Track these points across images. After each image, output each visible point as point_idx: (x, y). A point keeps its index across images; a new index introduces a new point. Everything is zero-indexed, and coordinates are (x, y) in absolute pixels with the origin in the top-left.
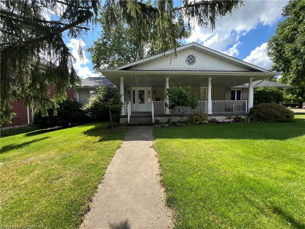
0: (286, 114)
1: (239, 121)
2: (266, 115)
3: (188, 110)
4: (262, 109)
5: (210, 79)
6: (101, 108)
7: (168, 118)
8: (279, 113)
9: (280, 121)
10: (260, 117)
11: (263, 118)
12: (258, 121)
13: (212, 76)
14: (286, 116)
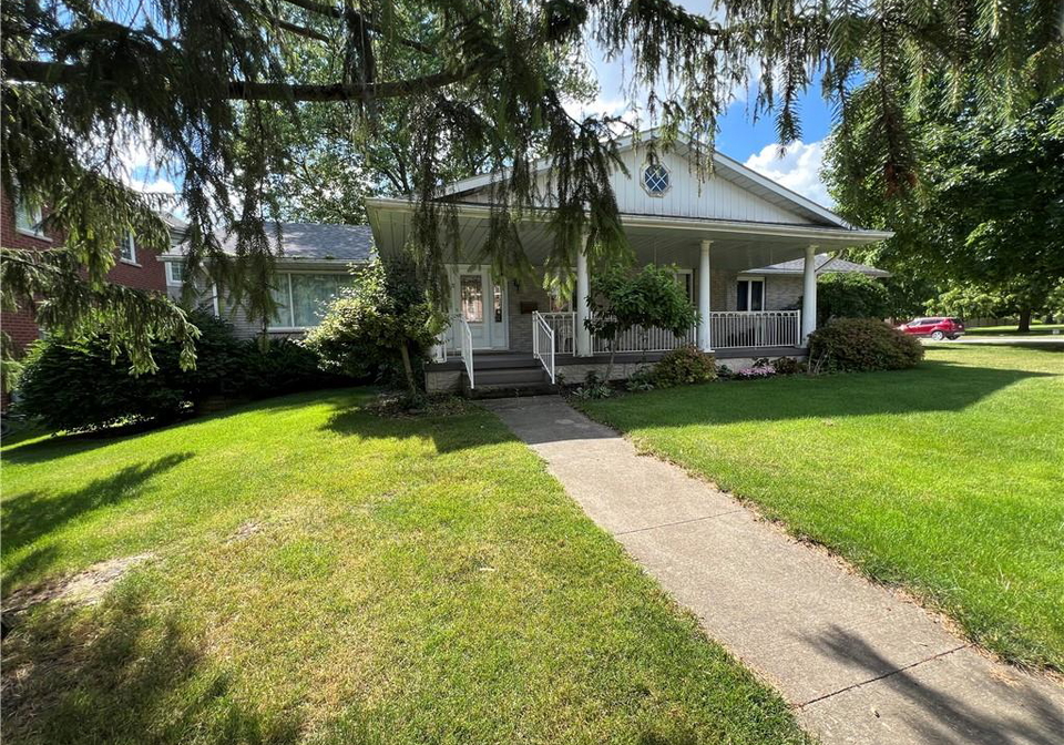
0: (906, 348)
1: (790, 372)
2: (859, 352)
3: (660, 341)
4: (846, 335)
5: (706, 245)
6: (382, 336)
7: (589, 368)
8: (890, 346)
9: (892, 368)
10: (843, 359)
11: (852, 361)
12: (839, 368)
13: (712, 235)
14: (906, 354)
